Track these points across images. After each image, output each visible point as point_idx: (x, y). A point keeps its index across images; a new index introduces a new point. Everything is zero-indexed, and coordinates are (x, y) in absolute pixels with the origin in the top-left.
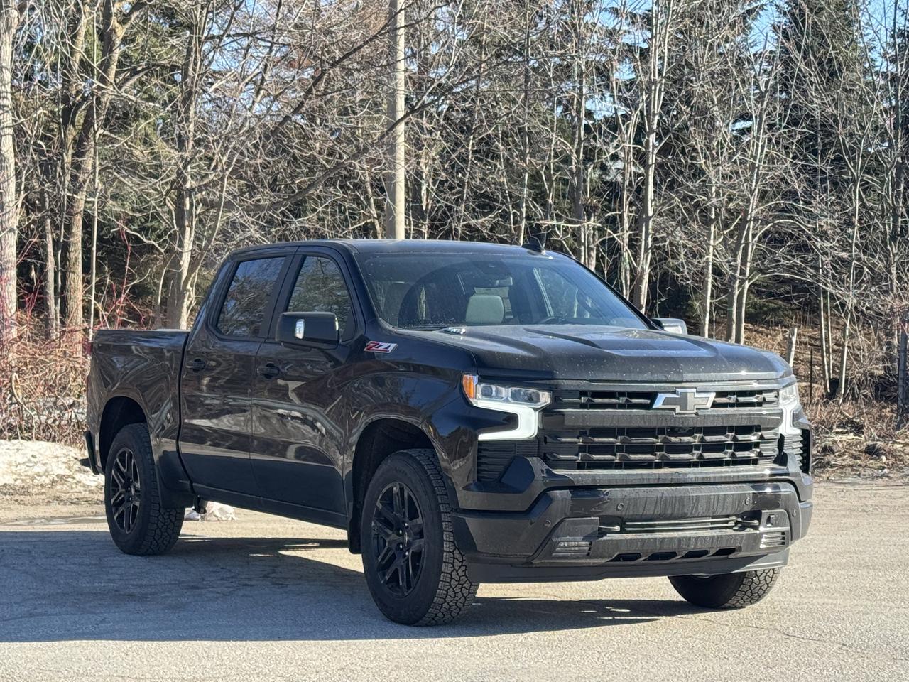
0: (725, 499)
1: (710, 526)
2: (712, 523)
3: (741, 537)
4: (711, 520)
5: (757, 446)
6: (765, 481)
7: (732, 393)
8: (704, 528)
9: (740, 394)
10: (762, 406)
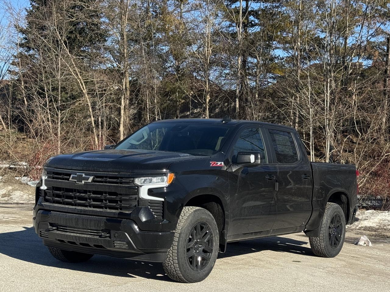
2: (90, 232)
5: (121, 202)
6: (115, 218)
7: (106, 177)
8: (86, 234)
9: (110, 178)
10: (122, 184)
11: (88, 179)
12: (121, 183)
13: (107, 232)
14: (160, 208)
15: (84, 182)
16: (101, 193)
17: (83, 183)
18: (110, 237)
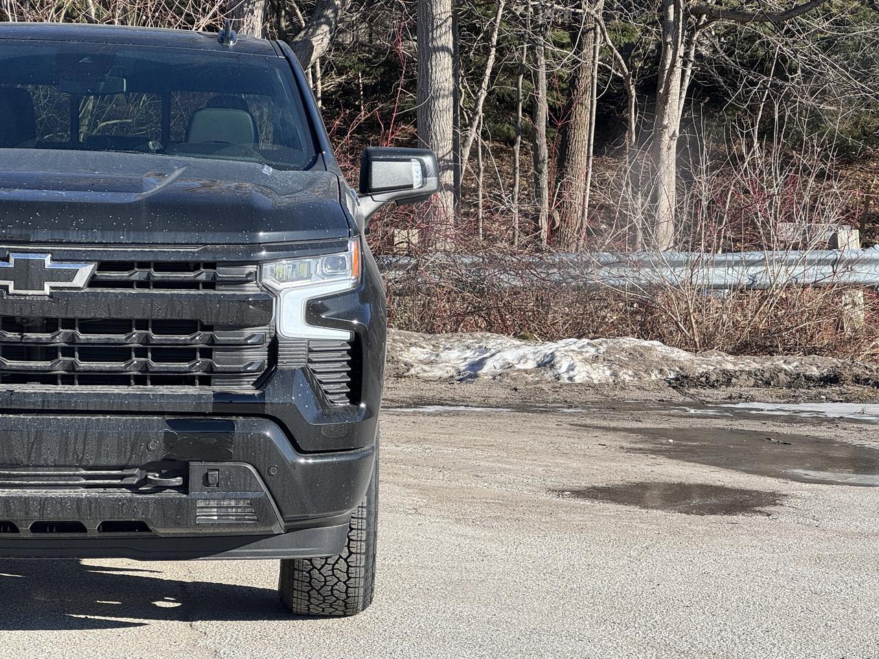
0: (101, 437)
1: (83, 481)
2: (88, 477)
3: (146, 504)
4: (84, 472)
5: (207, 353)
6: (204, 414)
7: (143, 265)
8: (69, 485)
9: (160, 266)
10: (214, 289)
11: (71, 275)
12: (210, 285)
13: (163, 471)
14: (342, 367)
15: (52, 288)
16: (123, 326)
17: (47, 291)
18: (184, 488)
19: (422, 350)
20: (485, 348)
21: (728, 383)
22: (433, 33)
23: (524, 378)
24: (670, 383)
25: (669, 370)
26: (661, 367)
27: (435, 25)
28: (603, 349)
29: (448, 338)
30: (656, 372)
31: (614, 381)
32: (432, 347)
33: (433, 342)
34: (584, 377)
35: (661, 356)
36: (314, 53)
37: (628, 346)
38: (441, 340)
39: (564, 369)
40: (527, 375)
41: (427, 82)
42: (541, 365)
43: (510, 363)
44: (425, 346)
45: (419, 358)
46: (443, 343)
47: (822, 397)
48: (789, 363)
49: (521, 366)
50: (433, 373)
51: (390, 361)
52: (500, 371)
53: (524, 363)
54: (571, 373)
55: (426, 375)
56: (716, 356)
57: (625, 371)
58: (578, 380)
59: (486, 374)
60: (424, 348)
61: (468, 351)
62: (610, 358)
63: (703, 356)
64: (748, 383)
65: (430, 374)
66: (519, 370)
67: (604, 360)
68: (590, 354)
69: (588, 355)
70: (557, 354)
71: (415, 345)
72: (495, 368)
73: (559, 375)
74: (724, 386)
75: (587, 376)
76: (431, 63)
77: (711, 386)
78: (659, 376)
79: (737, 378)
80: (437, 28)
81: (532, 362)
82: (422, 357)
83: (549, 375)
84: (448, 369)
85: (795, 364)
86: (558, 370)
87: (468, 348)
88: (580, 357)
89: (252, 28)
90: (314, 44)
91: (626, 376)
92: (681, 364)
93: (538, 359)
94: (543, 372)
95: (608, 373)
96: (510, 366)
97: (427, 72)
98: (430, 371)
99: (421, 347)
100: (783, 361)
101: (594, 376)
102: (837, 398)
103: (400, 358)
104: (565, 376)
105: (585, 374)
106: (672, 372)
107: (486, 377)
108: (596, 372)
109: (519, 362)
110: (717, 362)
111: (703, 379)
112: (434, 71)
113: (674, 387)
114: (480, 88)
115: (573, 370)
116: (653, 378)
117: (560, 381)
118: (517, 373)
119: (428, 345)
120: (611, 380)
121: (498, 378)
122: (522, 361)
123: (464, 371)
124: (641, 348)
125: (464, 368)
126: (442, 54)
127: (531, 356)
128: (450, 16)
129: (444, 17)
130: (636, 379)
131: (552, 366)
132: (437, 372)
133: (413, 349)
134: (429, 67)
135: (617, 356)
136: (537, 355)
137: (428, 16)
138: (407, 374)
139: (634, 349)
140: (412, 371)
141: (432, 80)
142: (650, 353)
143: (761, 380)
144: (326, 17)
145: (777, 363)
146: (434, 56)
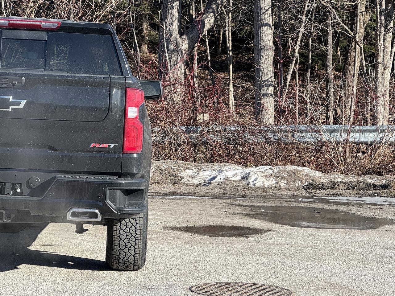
19: (192, 171)
20: (222, 170)
21: (333, 188)
22: (261, 16)
23: (232, 184)
24: (304, 187)
25: (306, 181)
26: (301, 180)
27: (262, 12)
28: (276, 171)
29: (207, 166)
30: (299, 182)
31: (276, 186)
32: (197, 170)
33: (198, 167)
34: (261, 184)
35: (305, 175)
36: (205, 27)
37: (289, 169)
38: (203, 166)
39: (252, 180)
40: (234, 183)
41: (259, 41)
42: (243, 178)
43: (228, 177)
44: (194, 169)
45: (189, 175)
46: (203, 168)
47: (375, 194)
48: (372, 179)
49: (233, 179)
50: (193, 182)
51: (174, 176)
52: (222, 181)
53: (235, 177)
54: (255, 182)
55: (189, 182)
56: (335, 175)
57: (282, 181)
58: (257, 185)
59: (215, 182)
60: (193, 170)
61: (214, 172)
62: (277, 175)
63: (328, 175)
64: (343, 188)
65: (191, 182)
66: (231, 181)
67: (275, 176)
68: (269, 173)
69: (267, 173)
70: (251, 173)
71: (189, 168)
72: (221, 179)
73: (249, 183)
74: (330, 189)
75: (262, 184)
76: (260, 32)
77: (323, 189)
78: (300, 184)
79: (338, 185)
80: (263, 14)
81: (239, 176)
82: (191, 174)
83: (244, 183)
84: (200, 180)
85: (375, 179)
86: (249, 181)
87: (214, 170)
88: (263, 175)
89: (173, 15)
90: (206, 22)
91: (282, 184)
92: (313, 179)
93: (243, 175)
94: (242, 181)
95: (274, 182)
96: (227, 178)
97: (259, 36)
98: (191, 181)
99: (191, 169)
100: (369, 178)
101: (265, 183)
102: (383, 195)
103: (179, 174)
104: (252, 183)
105: (261, 182)
106: (307, 182)
107: (215, 184)
108: (267, 182)
109: (233, 176)
110: (334, 178)
111: (321, 186)
112: (262, 36)
113: (305, 189)
114: (296, 44)
115: (256, 180)
116: (297, 185)
117: (249, 186)
118: (230, 182)
119: (196, 169)
120: (274, 186)
121: (220, 184)
122: (234, 176)
123: (207, 181)
124: (296, 171)
125: (208, 180)
126: (266, 27)
127: (239, 174)
128: (270, 8)
129: (266, 8)
130: (287, 185)
131: (247, 179)
132: (195, 181)
133: (187, 170)
134: (259, 33)
135: (282, 174)
136: (242, 173)
137: (258, 8)
138: (180, 182)
139: (292, 171)
140: (183, 181)
141: (261, 40)
142: (300, 173)
143: (351, 186)
144: (213, 9)
145: (366, 179)
146: (262, 28)
